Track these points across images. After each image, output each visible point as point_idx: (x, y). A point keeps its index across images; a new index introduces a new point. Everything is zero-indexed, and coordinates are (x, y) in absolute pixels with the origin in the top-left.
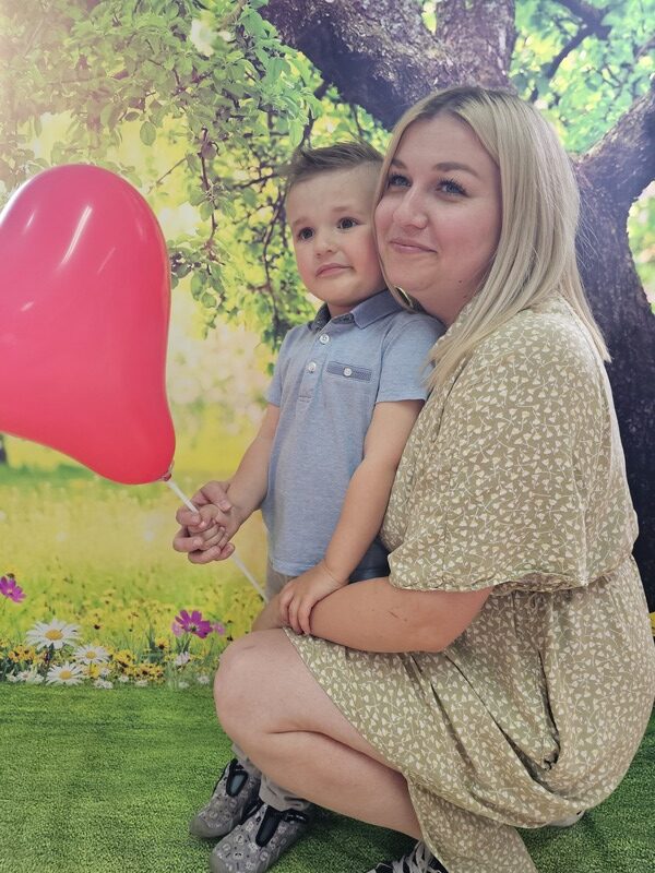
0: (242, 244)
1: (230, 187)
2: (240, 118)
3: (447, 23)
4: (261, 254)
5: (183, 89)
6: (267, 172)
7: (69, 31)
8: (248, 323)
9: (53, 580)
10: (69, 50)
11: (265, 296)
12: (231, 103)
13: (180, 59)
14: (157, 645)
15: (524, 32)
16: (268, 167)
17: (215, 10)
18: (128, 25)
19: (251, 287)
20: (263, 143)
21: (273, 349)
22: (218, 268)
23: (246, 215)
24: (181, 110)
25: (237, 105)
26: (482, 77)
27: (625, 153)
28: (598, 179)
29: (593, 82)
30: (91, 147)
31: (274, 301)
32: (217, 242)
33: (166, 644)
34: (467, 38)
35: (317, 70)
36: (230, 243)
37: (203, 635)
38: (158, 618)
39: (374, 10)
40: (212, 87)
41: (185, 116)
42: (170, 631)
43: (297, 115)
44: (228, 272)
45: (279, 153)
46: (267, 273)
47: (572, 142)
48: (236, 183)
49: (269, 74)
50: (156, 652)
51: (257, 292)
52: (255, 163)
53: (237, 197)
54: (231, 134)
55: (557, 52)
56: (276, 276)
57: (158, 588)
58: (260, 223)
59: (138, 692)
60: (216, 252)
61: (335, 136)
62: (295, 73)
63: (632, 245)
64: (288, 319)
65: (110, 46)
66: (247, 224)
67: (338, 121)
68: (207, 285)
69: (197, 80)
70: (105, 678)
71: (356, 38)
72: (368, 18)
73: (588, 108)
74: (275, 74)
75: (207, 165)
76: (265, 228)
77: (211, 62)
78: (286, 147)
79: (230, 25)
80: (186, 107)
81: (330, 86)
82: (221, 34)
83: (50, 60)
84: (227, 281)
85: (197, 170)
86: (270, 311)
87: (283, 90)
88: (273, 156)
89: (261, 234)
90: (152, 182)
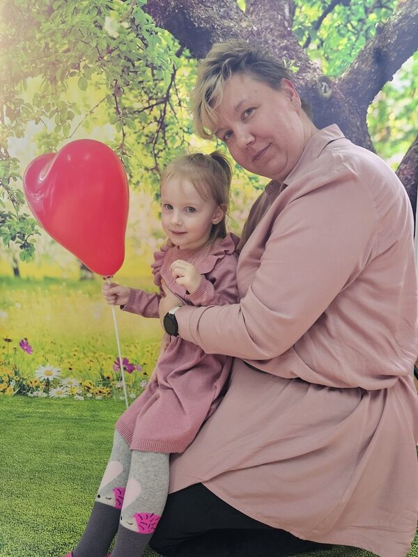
0: (140, 146)
1: (132, 112)
2: (136, 72)
3: (252, 5)
4: (151, 150)
5: (102, 58)
6: (153, 102)
7: (39, 29)
8: (146, 189)
9: (46, 342)
10: (40, 40)
11: (155, 174)
12: (130, 64)
13: (100, 40)
14: (106, 377)
15: (300, 4)
16: (153, 99)
17: (118, 10)
18: (70, 22)
19: (146, 169)
20: (150, 85)
22: (127, 159)
23: (141, 128)
24: (102, 70)
25: (133, 65)
26: (276, 34)
27: (363, 75)
28: (348, 93)
29: (342, 32)
30: (52, 94)
32: (126, 144)
33: (111, 376)
34: (265, 12)
35: (176, 40)
36: (134, 145)
37: (130, 371)
38: (104, 362)
40: (119, 56)
41: (104, 73)
42: (111, 369)
43: (167, 68)
44: (133, 161)
45: (159, 91)
46: (156, 160)
47: (332, 70)
48: (135, 110)
49: (150, 45)
50: (106, 381)
51: (150, 172)
52: (146, 98)
53: (136, 118)
54: (131, 82)
55: (320, 15)
56: (161, 162)
57: (103, 345)
58: (150, 132)
59: (97, 402)
60: (125, 150)
61: (189, 78)
62: (164, 43)
63: (370, 131)
65: (60, 35)
66: (142, 133)
67: (190, 69)
69: (110, 52)
70: (79, 395)
71: (199, 18)
72: (206, 6)
73: (340, 48)
74: (154, 45)
75: (118, 101)
76: (153, 135)
77: (117, 41)
78: (163, 87)
79: (128, 18)
80: (104, 68)
81: (185, 49)
82: (122, 24)
83: (30, 47)
84: (133, 167)
85: (112, 104)
86: (158, 182)
87: (158, 54)
88: (156, 93)
89: (151, 138)
90: (87, 112)
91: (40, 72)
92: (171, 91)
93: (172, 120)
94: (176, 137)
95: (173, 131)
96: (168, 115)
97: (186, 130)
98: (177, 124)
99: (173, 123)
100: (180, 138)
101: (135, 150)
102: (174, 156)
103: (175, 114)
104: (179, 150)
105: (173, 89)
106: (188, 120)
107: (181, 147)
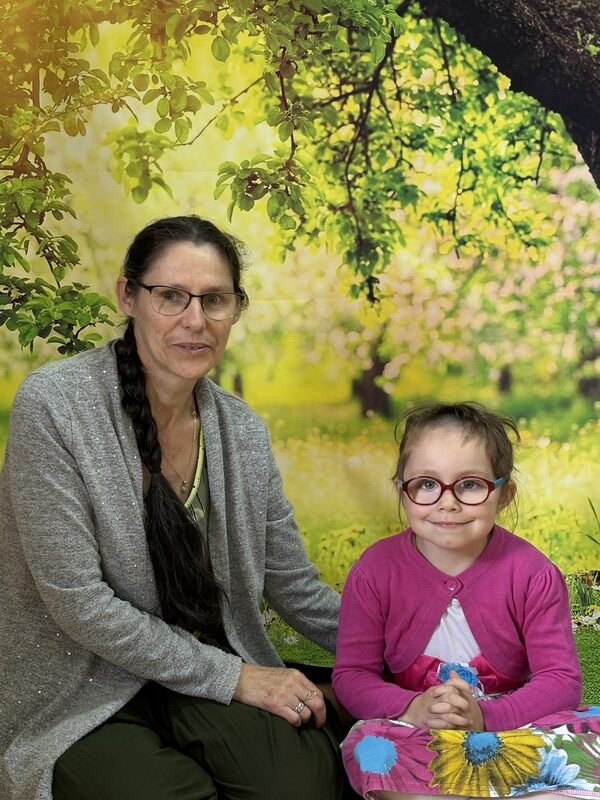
0: (323, 164)
1: (310, 106)
2: (319, 34)
4: (342, 173)
5: (261, 7)
6: (349, 89)
8: (329, 242)
11: (347, 217)
12: (309, 20)
16: (348, 83)
19: (332, 208)
20: (343, 58)
21: (356, 270)
22: (297, 189)
23: (325, 134)
24: (258, 28)
25: (315, 21)
31: (357, 220)
32: (297, 163)
36: (311, 164)
40: (291, 4)
43: (379, 32)
44: (308, 193)
45: (360, 69)
46: (350, 193)
48: (316, 101)
51: (339, 213)
52: (335, 80)
53: (317, 117)
54: (310, 52)
56: (358, 195)
58: (341, 142)
60: (295, 172)
61: (417, 53)
64: (372, 239)
66: (327, 144)
67: (420, 37)
68: (286, 206)
75: (286, 84)
76: (346, 146)
78: (367, 63)
80: (263, 25)
84: (307, 203)
85: (275, 89)
86: (353, 231)
87: (365, 7)
88: (354, 72)
89: (342, 153)
90: (226, 100)
91: (130, 14)
92: (383, 72)
93: (381, 123)
94: (389, 152)
95: (382, 142)
96: (374, 114)
97: (407, 141)
98: (391, 131)
99: (383, 128)
100: (395, 155)
101: (312, 174)
102: (382, 186)
103: (388, 112)
104: (391, 176)
105: (388, 70)
106: (412, 125)
107: (396, 171)
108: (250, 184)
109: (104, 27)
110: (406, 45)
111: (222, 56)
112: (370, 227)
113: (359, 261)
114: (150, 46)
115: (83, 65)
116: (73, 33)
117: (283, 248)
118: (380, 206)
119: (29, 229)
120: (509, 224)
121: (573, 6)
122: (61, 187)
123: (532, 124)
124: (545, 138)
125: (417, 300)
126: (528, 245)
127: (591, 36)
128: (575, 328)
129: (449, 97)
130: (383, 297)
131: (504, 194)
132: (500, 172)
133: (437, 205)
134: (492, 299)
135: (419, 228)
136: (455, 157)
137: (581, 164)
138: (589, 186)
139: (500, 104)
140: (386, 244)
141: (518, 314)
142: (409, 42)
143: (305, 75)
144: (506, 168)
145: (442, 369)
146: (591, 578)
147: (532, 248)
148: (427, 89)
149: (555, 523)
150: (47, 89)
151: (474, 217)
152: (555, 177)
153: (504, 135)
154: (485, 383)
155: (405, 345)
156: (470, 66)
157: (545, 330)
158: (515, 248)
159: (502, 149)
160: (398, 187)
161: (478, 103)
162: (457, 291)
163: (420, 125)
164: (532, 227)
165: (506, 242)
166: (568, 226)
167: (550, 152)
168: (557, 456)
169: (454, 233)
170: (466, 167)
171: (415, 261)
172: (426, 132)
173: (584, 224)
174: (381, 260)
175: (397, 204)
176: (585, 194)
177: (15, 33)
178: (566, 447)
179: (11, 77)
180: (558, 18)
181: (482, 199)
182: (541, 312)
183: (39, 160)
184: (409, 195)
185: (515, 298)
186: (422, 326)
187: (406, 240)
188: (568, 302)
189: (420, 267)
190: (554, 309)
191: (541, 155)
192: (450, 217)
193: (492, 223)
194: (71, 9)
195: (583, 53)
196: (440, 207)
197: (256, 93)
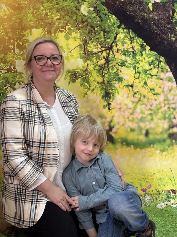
0: (96, 71)
1: (92, 54)
2: (95, 33)
3: (155, 8)
4: (101, 73)
5: (79, 25)
6: (103, 49)
7: (42, 5)
8: (97, 93)
10: (42, 10)
11: (102, 85)
12: (93, 29)
13: (78, 16)
16: (103, 47)
17: (88, 2)
18: (61, 5)
19: (98, 83)
20: (102, 40)
21: (105, 101)
22: (88, 77)
23: (96, 62)
24: (78, 31)
26: (166, 21)
31: (105, 86)
32: (89, 70)
34: (161, 12)
35: (118, 20)
36: (92, 70)
39: (135, 3)
40: (87, 25)
43: (112, 33)
44: (91, 78)
45: (107, 43)
46: (103, 79)
48: (94, 52)
49: (104, 21)
51: (100, 84)
52: (99, 46)
53: (94, 57)
54: (92, 38)
56: (106, 79)
58: (101, 64)
60: (88, 72)
61: (123, 39)
64: (110, 92)
65: (55, 10)
66: (97, 65)
67: (124, 34)
68: (85, 82)
69: (83, 23)
71: (130, 10)
72: (133, 5)
74: (106, 21)
75: (85, 47)
76: (102, 65)
77: (87, 17)
78: (109, 42)
79: (92, 6)
80: (79, 30)
81: (122, 24)
82: (90, 9)
83: (36, 13)
84: (91, 81)
85: (82, 49)
86: (104, 90)
87: (108, 26)
88: (105, 44)
89: (101, 67)
90: (68, 51)
91: (41, 27)
92: (113, 44)
93: (112, 59)
94: (115, 67)
95: (113, 64)
96: (111, 56)
97: (120, 64)
98: (115, 61)
99: (113, 60)
100: (116, 68)
101: (93, 73)
102: (113, 77)
103: (115, 56)
104: (115, 74)
105: (115, 44)
106: (121, 60)
107: (116, 72)
108: (75, 75)
109: (34, 30)
110: (120, 37)
111: (67, 39)
112: (109, 88)
113: (106, 98)
114: (47, 36)
115: (28, 41)
116: (25, 32)
117: (84, 94)
118: (112, 83)
119: (11, 87)
120: (149, 88)
121: (168, 27)
122: (21, 75)
123: (156, 60)
124: (159, 64)
125: (122, 110)
126: (154, 94)
127: (173, 35)
128: (167, 119)
129: (132, 52)
130: (112, 109)
131: (147, 80)
132: (146, 73)
133: (128, 82)
134: (143, 110)
135: (123, 89)
136: (134, 69)
137: (170, 72)
138: (172, 78)
139: (146, 54)
140: (113, 94)
141: (151, 114)
142: (121, 36)
143: (91, 45)
144: (148, 72)
145: (129, 130)
146: (170, 191)
147: (155, 95)
148: (126, 49)
149: (160, 175)
150: (17, 48)
151: (139, 86)
152: (162, 75)
153: (148, 63)
154: (141, 134)
155: (119, 123)
156: (138, 43)
157: (159, 119)
158: (150, 95)
159: (147, 67)
160: (117, 77)
161: (140, 54)
162: (134, 107)
163: (123, 59)
164: (155, 89)
165: (148, 94)
166: (166, 89)
167: (161, 68)
168: (161, 156)
169: (133, 91)
170: (137, 72)
171: (122, 99)
172: (125, 62)
173: (170, 89)
174: (112, 98)
175: (117, 82)
176: (170, 80)
177: (8, 31)
178: (164, 153)
179: (7, 44)
180: (164, 30)
181: (141, 81)
182: (158, 114)
183: (14, 68)
184: (120, 80)
185: (150, 110)
186: (123, 117)
187: (119, 92)
188: (165, 111)
189: (123, 100)
190: (161, 113)
191: (158, 69)
192: (132, 86)
193: (144, 88)
194: (24, 25)
195: (170, 40)
196: (129, 83)
197: (77, 50)
